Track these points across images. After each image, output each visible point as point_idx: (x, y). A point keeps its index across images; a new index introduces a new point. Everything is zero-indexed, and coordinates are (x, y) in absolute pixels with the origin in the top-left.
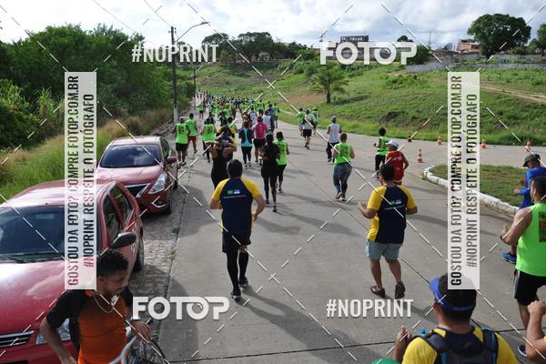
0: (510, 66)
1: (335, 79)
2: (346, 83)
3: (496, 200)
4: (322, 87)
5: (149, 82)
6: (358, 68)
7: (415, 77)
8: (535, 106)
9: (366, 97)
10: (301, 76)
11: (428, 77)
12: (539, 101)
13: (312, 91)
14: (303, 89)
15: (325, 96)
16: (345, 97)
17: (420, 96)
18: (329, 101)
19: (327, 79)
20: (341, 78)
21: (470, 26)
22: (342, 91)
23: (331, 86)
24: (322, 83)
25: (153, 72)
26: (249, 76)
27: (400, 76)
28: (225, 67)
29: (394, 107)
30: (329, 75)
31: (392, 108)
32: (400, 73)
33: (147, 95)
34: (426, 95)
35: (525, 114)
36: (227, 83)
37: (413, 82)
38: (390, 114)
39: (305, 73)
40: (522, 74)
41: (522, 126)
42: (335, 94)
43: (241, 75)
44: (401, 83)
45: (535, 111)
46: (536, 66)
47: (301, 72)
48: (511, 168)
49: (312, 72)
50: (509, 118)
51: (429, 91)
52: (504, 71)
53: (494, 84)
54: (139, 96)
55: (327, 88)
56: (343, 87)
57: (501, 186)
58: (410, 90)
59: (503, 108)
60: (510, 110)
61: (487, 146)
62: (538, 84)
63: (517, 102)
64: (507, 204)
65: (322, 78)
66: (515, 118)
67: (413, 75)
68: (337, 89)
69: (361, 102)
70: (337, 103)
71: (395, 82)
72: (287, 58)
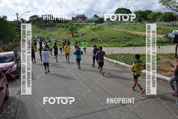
0: (127, 23)
1: (75, 29)
2: (78, 30)
3: (125, 64)
4: (70, 32)
5: (10, 33)
6: (82, 25)
7: (100, 27)
8: (135, 35)
9: (85, 34)
10: (64, 29)
11: (104, 27)
12: (136, 33)
13: (67, 33)
14: (65, 33)
15: (72, 35)
16: (78, 35)
17: (101, 33)
18: (73, 36)
19: (72, 29)
20: (76, 29)
21: (115, 11)
22: (77, 33)
23: (74, 31)
24: (70, 31)
25: (11, 29)
26: (46, 29)
27: (95, 27)
28: (38, 27)
29: (94, 37)
30: (72, 28)
31: (93, 37)
32: (95, 26)
33: (10, 37)
34: (103, 33)
35: (132, 37)
36: (39, 32)
37: (99, 29)
38: (92, 39)
39: (65, 28)
40: (131, 25)
41: (131, 41)
42: (75, 34)
43: (44, 29)
44: (96, 29)
45: (135, 36)
46: (134, 23)
47: (64, 27)
48: (129, 54)
49: (67, 27)
50: (128, 39)
51: (104, 32)
52: (126, 25)
53: (123, 29)
54: (7, 38)
55: (72, 32)
56: (77, 31)
57: (126, 59)
58: (98, 31)
59: (126, 36)
60: (128, 36)
61: (122, 48)
62: (135, 28)
63: (130, 34)
64: (128, 65)
65: (70, 29)
66: (129, 39)
67: (99, 27)
68: (75, 32)
69: (83, 36)
70: (76, 37)
71: (93, 29)
72: (59, 23)
